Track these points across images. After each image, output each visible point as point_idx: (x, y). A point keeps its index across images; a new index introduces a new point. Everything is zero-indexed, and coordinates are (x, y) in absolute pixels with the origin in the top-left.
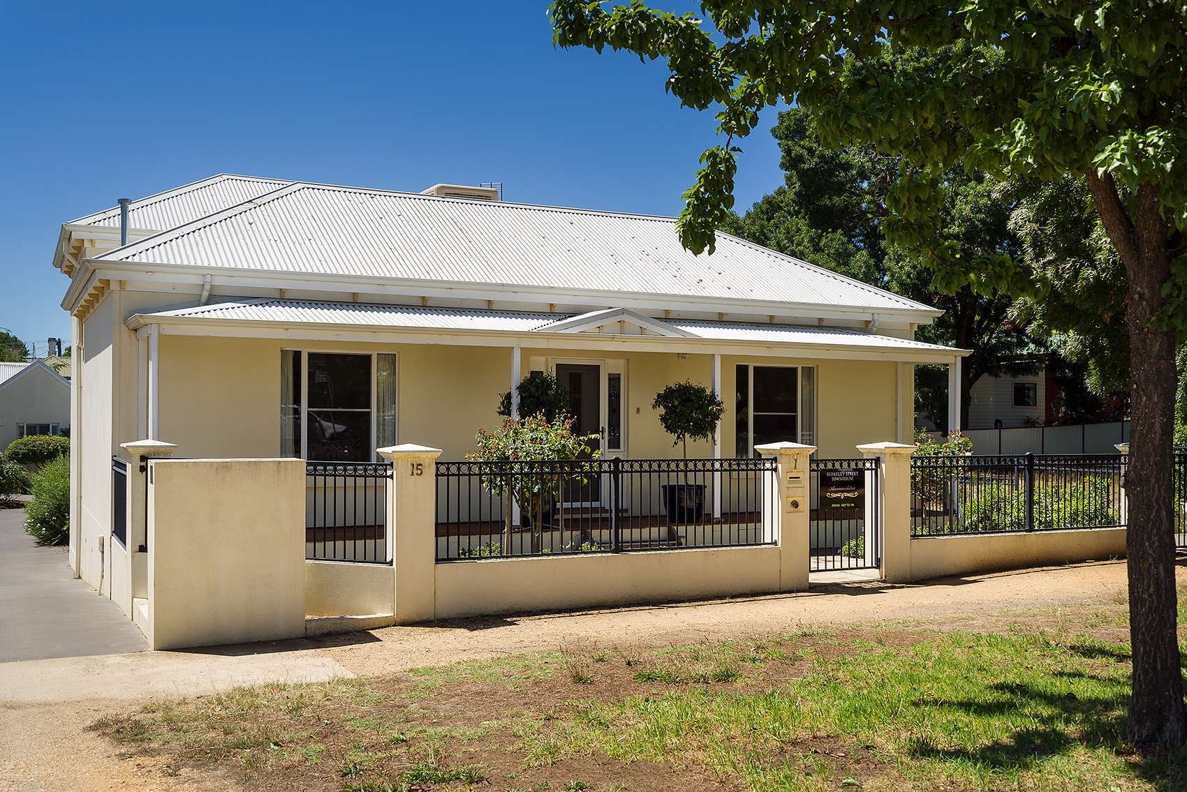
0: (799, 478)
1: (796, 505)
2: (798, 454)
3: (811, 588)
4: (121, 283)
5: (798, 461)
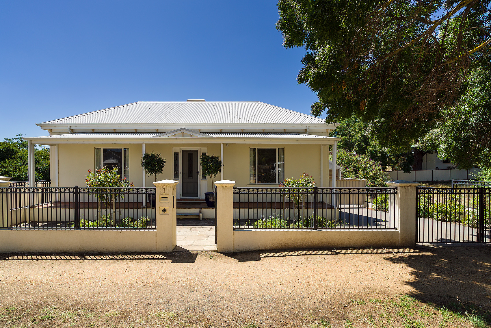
0: (167, 197)
1: (164, 211)
2: (165, 186)
3: (173, 252)
4: (51, 130)
5: (165, 189)
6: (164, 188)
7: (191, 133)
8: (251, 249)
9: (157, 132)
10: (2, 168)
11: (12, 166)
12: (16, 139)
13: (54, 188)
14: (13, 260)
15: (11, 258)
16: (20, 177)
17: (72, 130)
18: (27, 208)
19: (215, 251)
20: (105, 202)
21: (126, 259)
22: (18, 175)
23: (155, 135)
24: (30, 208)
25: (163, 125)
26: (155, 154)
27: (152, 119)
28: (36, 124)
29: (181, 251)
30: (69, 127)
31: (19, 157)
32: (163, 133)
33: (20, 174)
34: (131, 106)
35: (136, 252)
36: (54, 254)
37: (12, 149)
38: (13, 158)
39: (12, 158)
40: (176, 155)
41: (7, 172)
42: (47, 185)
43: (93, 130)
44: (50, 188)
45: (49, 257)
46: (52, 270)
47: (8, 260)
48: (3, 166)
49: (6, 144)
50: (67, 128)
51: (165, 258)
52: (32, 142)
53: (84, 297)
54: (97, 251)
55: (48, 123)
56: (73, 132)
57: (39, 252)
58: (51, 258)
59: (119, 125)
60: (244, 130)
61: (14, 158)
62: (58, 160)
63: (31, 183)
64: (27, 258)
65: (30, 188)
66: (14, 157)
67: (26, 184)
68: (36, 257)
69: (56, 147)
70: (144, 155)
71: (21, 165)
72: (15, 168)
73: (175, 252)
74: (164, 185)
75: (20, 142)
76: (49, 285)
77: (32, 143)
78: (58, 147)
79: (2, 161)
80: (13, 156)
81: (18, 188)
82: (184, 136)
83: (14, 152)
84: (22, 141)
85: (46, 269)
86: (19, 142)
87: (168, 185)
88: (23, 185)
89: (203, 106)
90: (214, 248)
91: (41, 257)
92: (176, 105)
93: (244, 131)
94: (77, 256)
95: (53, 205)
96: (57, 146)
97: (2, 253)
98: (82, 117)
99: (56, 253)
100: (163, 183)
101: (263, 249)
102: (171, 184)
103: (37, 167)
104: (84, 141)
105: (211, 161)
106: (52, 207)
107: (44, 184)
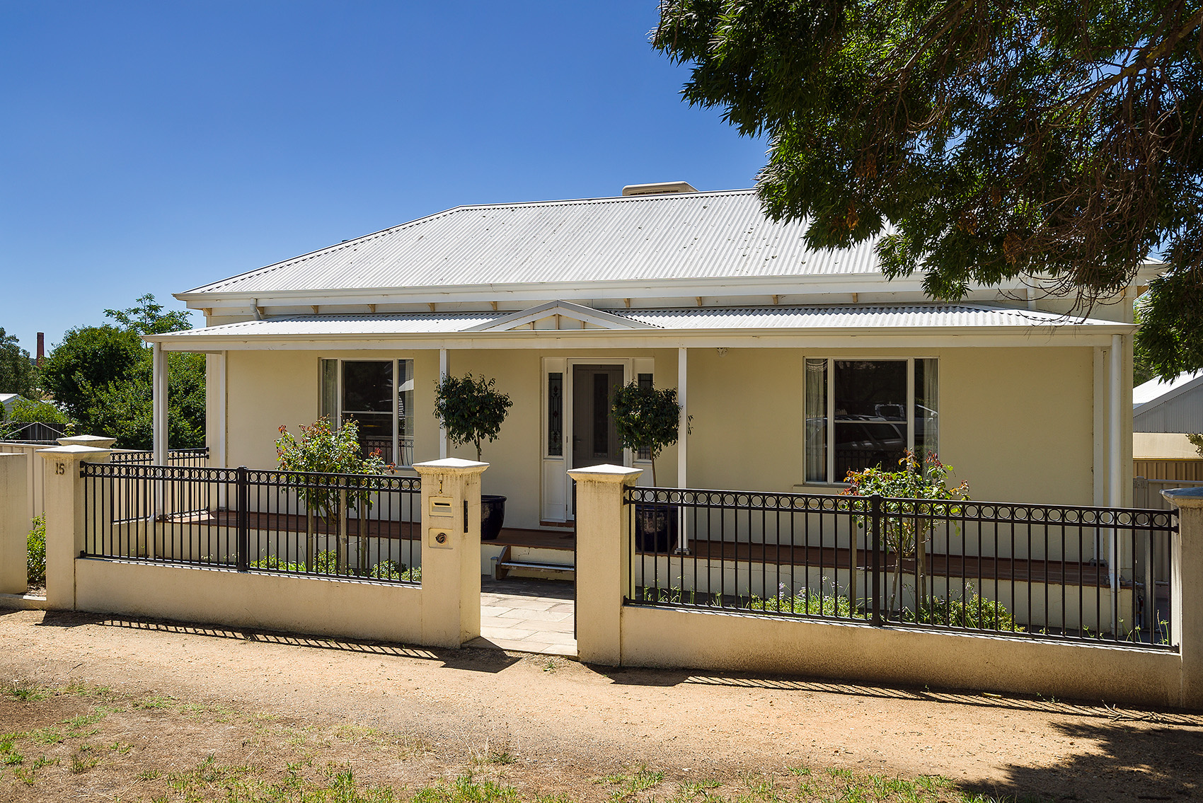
0: (449, 505)
1: (441, 538)
2: (442, 474)
3: (462, 648)
4: (210, 311)
5: (444, 483)
6: (441, 478)
7: (584, 317)
8: (672, 663)
9: (495, 311)
10: (98, 408)
11: (124, 401)
12: (136, 311)
13: (213, 470)
14: (112, 625)
15: (108, 622)
16: (143, 436)
17: (262, 309)
18: (150, 520)
19: (569, 658)
20: (324, 517)
21: (342, 649)
22: (137, 430)
23: (485, 321)
24: (155, 521)
25: (510, 288)
26: (476, 380)
27: (485, 266)
28: (174, 295)
29: (482, 649)
30: (253, 302)
31: (143, 374)
32: (510, 312)
33: (144, 427)
34: (433, 222)
35: (372, 640)
36: (194, 626)
37: (123, 350)
38: (125, 378)
39: (122, 378)
40: (555, 380)
41: (110, 418)
42: (200, 463)
43: (316, 307)
44: (207, 469)
45: (183, 628)
46: (182, 648)
47: (103, 625)
48: (101, 401)
49: (110, 335)
50: (248, 304)
51: (435, 657)
52: (162, 346)
53: (227, 693)
54: (285, 629)
55: (203, 289)
56: (264, 314)
57: (163, 618)
58: (186, 630)
59: (385, 292)
60: (783, 296)
61: (130, 378)
62: (227, 394)
63: (160, 454)
64: (139, 625)
65: (157, 467)
66: (130, 375)
67: (147, 456)
68: (157, 626)
69: (222, 357)
70: (442, 384)
71: (147, 399)
72: (131, 409)
73: (465, 648)
74: (439, 471)
75: (149, 321)
76: (171, 670)
77: (163, 349)
78: (227, 358)
79: (98, 385)
80: (125, 370)
81: (141, 467)
82: (562, 324)
83: (127, 357)
84: (153, 318)
85: (171, 646)
86: (144, 321)
87: (451, 473)
88: (147, 460)
89: (667, 211)
90: (572, 650)
91: (167, 628)
92: (575, 213)
93: (782, 302)
94: (241, 634)
95: (211, 518)
96: (224, 354)
97: (91, 613)
98: (291, 267)
99: (198, 623)
100: (436, 467)
101: (707, 665)
102: (456, 469)
103: (189, 407)
104: (284, 342)
105: (640, 403)
106: (209, 523)
107: (192, 460)
